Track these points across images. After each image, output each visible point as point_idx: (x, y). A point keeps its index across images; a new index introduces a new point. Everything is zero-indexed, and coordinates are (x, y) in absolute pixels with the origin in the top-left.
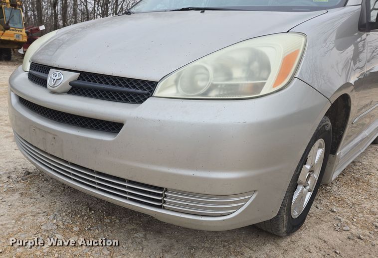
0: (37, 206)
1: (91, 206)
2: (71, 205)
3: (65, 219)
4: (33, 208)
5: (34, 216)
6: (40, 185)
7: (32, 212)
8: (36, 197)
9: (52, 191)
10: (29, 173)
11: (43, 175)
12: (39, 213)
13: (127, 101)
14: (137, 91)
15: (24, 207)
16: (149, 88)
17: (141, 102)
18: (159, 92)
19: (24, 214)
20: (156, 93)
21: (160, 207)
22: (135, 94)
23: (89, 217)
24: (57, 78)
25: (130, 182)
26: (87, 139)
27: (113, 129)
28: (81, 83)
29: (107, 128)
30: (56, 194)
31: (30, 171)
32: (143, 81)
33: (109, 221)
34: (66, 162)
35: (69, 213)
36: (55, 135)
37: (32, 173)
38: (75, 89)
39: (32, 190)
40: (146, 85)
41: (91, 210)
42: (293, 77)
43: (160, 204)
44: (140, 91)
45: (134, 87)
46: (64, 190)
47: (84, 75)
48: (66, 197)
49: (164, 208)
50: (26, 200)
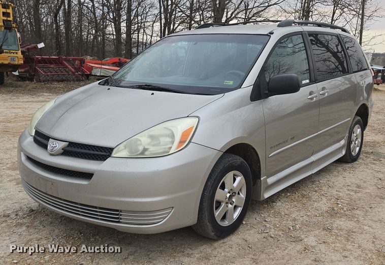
0: (40, 234)
1: (81, 231)
2: (66, 231)
3: (61, 240)
4: (37, 235)
5: (38, 240)
6: (42, 219)
7: (36, 238)
8: (39, 228)
9: (51, 223)
10: (33, 211)
11: (44, 212)
12: (42, 238)
13: (97, 159)
14: (103, 153)
15: (30, 235)
16: (109, 152)
17: (105, 160)
18: (115, 154)
19: (31, 240)
20: (113, 155)
21: (118, 222)
22: (102, 155)
23: (79, 238)
24: (54, 146)
25: (100, 208)
26: (72, 183)
27: (89, 177)
28: (70, 149)
29: (85, 176)
30: (55, 225)
31: (33, 209)
32: (106, 148)
33: (94, 240)
34: (61, 199)
35: (64, 237)
36: (53, 182)
37: (35, 210)
38: (66, 153)
39: (36, 223)
40: (108, 150)
41: (81, 234)
42: (190, 142)
43: (118, 220)
44: (104, 153)
45: (101, 151)
46: (61, 221)
47: (71, 144)
48: (62, 226)
49: (121, 223)
50: (32, 230)
